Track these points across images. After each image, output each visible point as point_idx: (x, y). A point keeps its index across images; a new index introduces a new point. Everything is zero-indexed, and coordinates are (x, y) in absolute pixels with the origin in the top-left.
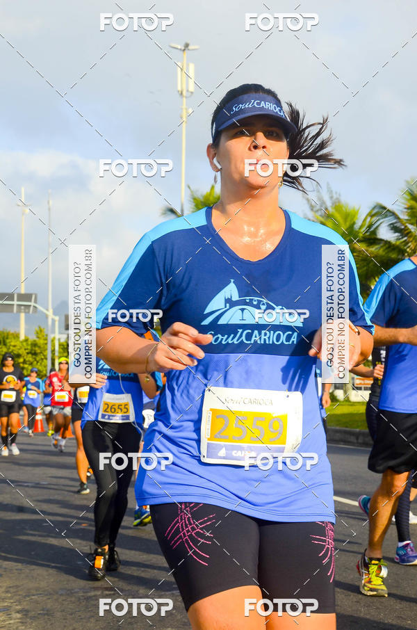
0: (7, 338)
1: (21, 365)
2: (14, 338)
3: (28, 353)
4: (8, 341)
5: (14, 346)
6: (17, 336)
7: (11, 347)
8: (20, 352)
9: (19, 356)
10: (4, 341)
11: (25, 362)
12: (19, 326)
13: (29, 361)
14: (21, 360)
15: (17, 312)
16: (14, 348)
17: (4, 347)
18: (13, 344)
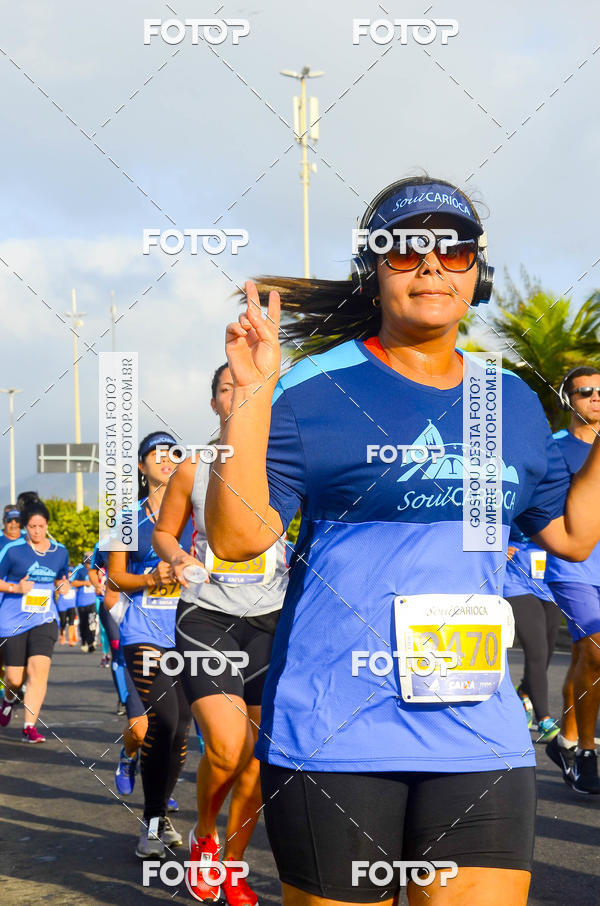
0: (58, 510)
1: (80, 548)
2: (69, 510)
3: (89, 531)
4: (59, 514)
5: (69, 521)
6: (72, 507)
7: (65, 523)
8: (78, 529)
9: (75, 535)
10: (54, 515)
11: (85, 544)
12: (75, 492)
13: (91, 542)
14: (80, 541)
15: (71, 471)
16: (69, 525)
17: (54, 523)
18: (66, 518)
